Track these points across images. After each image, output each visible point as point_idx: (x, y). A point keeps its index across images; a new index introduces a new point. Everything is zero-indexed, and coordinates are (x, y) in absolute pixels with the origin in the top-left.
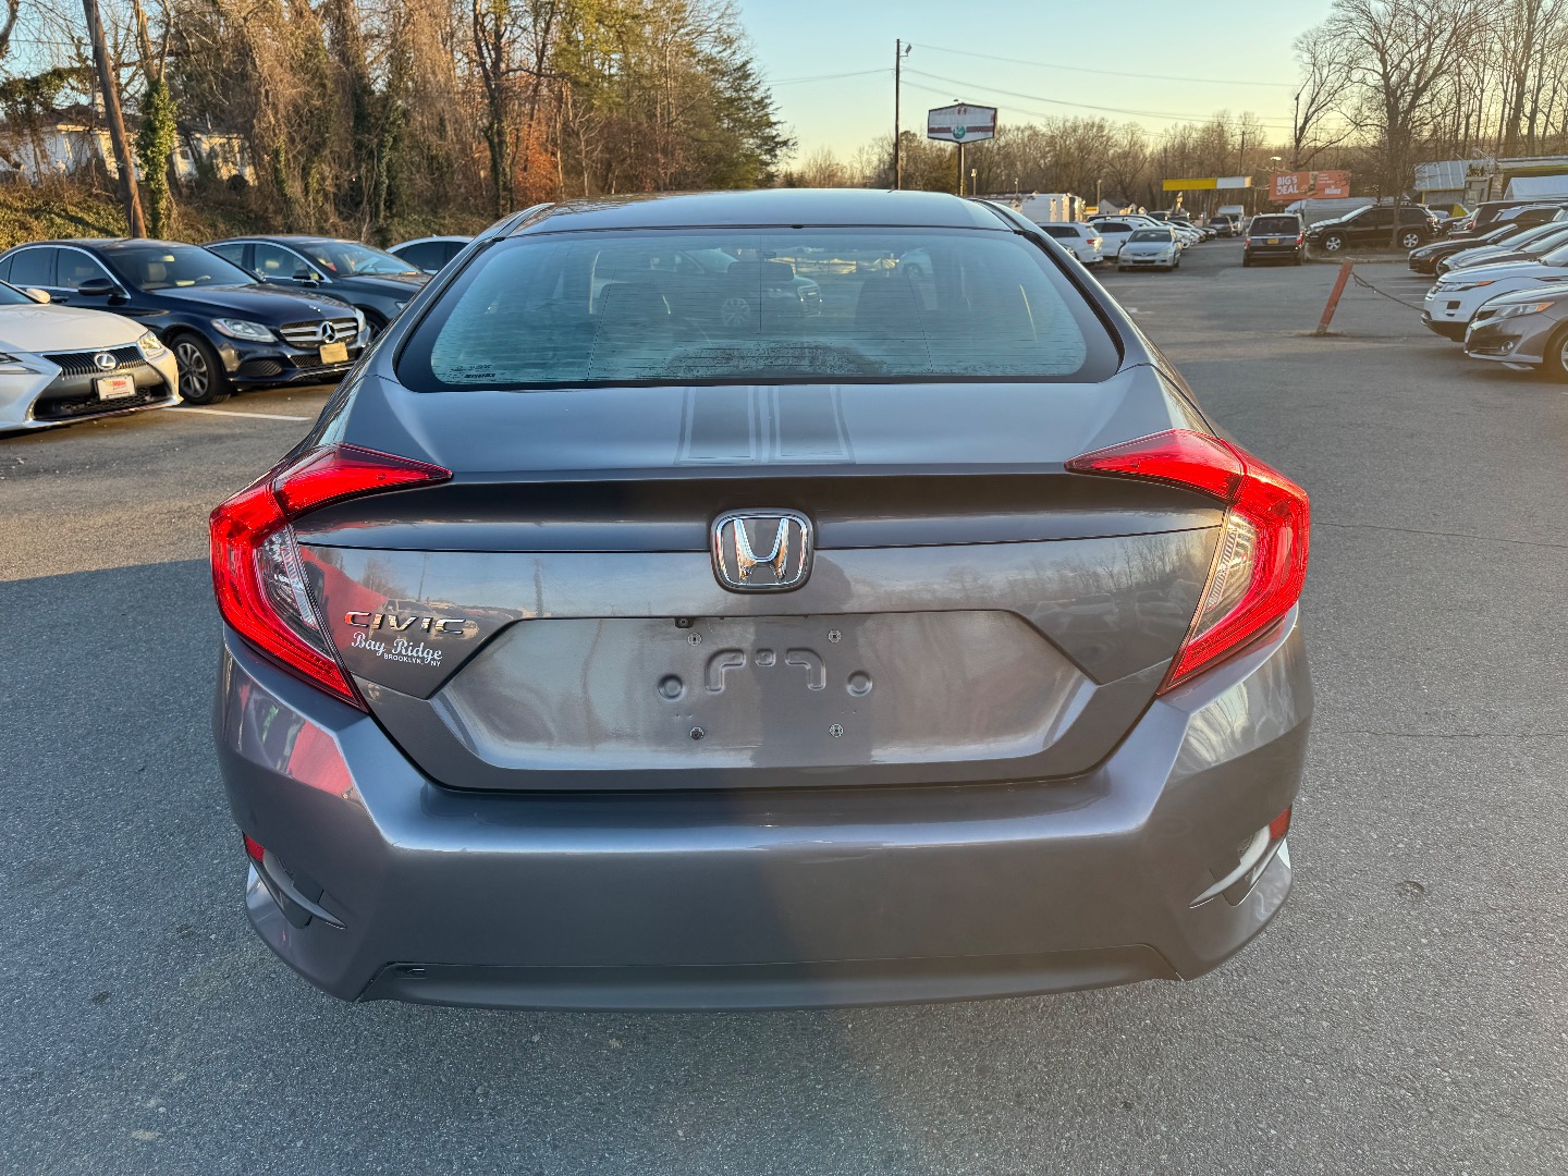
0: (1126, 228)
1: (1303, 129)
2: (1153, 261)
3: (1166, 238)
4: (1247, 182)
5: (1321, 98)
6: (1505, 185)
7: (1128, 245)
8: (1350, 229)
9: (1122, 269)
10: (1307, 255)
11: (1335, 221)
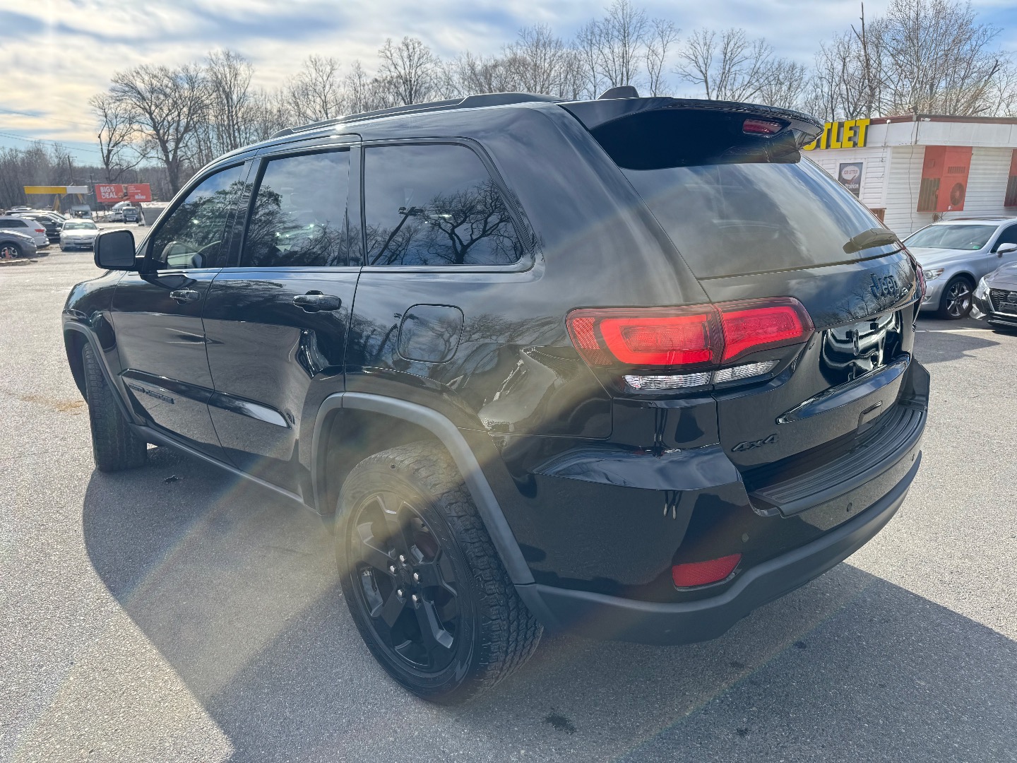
1: (108, 156)
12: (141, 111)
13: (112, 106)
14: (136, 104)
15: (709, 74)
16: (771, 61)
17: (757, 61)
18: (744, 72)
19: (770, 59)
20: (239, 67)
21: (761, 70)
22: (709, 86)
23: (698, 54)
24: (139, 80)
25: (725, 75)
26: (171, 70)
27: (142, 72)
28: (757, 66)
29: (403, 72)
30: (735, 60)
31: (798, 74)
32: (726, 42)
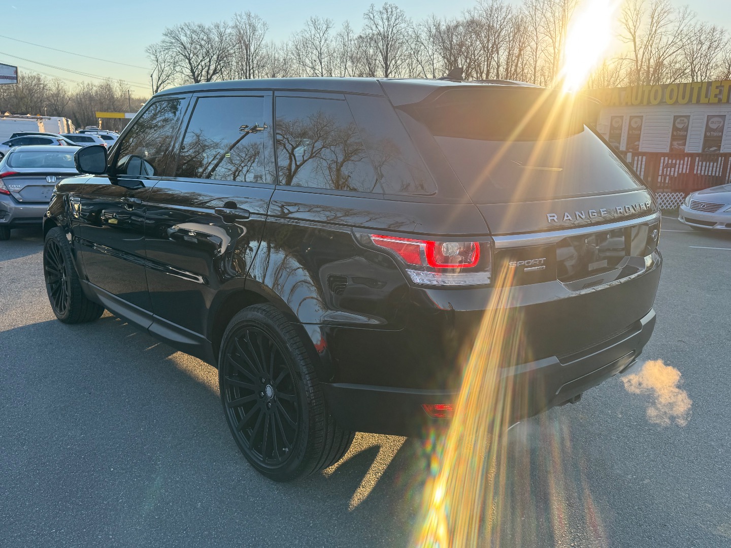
13: (162, 53)
14: (179, 52)
15: (637, 34)
16: (693, 24)
17: (680, 25)
18: (669, 33)
19: (693, 22)
20: (257, 25)
21: (685, 32)
22: (637, 44)
23: (628, 17)
24: (182, 34)
25: (652, 35)
26: (207, 27)
27: (186, 29)
28: (681, 29)
29: (382, 30)
30: (662, 23)
31: (718, 36)
32: (654, 8)
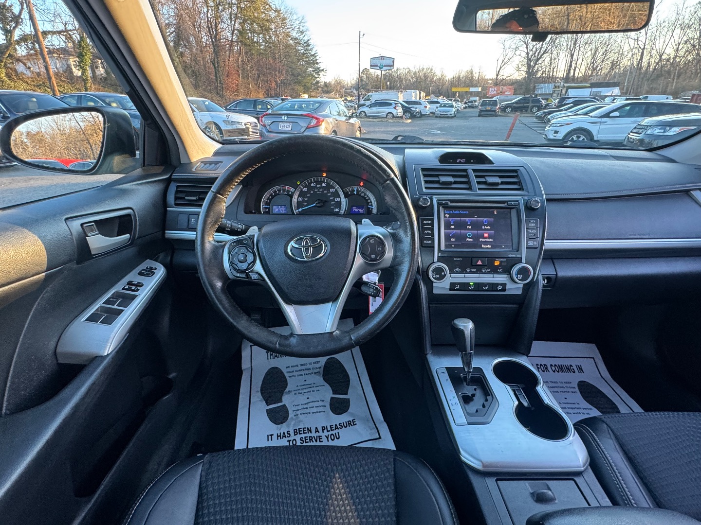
0: (438, 103)
1: (499, 72)
2: (447, 114)
3: (452, 106)
4: (480, 89)
5: (505, 61)
6: (567, 91)
7: (438, 108)
8: (514, 105)
9: (436, 117)
10: (500, 113)
11: (510, 102)
12: (523, 43)
